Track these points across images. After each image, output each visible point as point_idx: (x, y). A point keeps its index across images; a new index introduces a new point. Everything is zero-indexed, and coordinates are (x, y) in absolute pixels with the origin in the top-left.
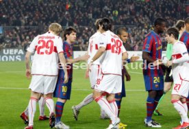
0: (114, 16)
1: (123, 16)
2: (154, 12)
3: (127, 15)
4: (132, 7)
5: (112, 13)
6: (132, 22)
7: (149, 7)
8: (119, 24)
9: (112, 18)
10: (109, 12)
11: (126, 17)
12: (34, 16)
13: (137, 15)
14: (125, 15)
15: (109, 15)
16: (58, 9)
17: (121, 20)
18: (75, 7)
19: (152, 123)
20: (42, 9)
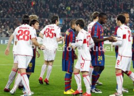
0: (67, 11)
1: (74, 11)
2: (97, 8)
3: (77, 11)
4: (80, 5)
5: (65, 8)
6: (81, 16)
7: (93, 4)
8: (71, 17)
9: (66, 12)
10: (64, 8)
11: (76, 12)
12: (8, 11)
13: (85, 10)
14: (75, 10)
15: (64, 10)
16: (26, 6)
17: (73, 14)
18: (38, 5)
19: (95, 90)
20: (13, 5)
